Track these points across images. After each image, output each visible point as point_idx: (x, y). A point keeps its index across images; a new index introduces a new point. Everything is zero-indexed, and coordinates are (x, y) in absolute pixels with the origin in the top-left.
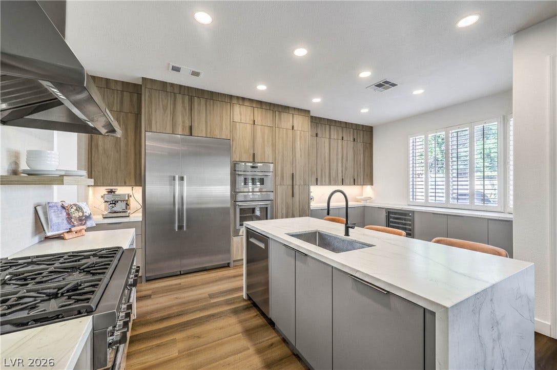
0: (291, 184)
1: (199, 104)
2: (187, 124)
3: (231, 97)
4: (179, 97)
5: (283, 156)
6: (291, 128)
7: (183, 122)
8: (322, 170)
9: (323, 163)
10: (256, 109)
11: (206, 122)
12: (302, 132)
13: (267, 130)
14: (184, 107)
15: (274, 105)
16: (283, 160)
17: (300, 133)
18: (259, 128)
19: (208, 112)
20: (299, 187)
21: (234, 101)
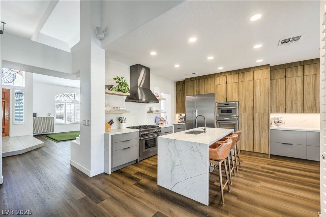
0: (252, 112)
1: (202, 82)
2: (198, 90)
3: (215, 74)
4: (195, 81)
5: (245, 96)
6: (252, 79)
7: (197, 90)
8: (292, 102)
9: (294, 96)
10: (228, 76)
11: (205, 88)
12: (262, 80)
13: (234, 85)
14: (197, 84)
15: (239, 70)
16: (245, 99)
17: (260, 81)
18: (229, 85)
19: (205, 84)
20: (259, 114)
21: (217, 76)
